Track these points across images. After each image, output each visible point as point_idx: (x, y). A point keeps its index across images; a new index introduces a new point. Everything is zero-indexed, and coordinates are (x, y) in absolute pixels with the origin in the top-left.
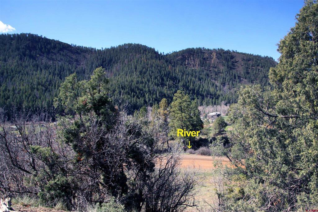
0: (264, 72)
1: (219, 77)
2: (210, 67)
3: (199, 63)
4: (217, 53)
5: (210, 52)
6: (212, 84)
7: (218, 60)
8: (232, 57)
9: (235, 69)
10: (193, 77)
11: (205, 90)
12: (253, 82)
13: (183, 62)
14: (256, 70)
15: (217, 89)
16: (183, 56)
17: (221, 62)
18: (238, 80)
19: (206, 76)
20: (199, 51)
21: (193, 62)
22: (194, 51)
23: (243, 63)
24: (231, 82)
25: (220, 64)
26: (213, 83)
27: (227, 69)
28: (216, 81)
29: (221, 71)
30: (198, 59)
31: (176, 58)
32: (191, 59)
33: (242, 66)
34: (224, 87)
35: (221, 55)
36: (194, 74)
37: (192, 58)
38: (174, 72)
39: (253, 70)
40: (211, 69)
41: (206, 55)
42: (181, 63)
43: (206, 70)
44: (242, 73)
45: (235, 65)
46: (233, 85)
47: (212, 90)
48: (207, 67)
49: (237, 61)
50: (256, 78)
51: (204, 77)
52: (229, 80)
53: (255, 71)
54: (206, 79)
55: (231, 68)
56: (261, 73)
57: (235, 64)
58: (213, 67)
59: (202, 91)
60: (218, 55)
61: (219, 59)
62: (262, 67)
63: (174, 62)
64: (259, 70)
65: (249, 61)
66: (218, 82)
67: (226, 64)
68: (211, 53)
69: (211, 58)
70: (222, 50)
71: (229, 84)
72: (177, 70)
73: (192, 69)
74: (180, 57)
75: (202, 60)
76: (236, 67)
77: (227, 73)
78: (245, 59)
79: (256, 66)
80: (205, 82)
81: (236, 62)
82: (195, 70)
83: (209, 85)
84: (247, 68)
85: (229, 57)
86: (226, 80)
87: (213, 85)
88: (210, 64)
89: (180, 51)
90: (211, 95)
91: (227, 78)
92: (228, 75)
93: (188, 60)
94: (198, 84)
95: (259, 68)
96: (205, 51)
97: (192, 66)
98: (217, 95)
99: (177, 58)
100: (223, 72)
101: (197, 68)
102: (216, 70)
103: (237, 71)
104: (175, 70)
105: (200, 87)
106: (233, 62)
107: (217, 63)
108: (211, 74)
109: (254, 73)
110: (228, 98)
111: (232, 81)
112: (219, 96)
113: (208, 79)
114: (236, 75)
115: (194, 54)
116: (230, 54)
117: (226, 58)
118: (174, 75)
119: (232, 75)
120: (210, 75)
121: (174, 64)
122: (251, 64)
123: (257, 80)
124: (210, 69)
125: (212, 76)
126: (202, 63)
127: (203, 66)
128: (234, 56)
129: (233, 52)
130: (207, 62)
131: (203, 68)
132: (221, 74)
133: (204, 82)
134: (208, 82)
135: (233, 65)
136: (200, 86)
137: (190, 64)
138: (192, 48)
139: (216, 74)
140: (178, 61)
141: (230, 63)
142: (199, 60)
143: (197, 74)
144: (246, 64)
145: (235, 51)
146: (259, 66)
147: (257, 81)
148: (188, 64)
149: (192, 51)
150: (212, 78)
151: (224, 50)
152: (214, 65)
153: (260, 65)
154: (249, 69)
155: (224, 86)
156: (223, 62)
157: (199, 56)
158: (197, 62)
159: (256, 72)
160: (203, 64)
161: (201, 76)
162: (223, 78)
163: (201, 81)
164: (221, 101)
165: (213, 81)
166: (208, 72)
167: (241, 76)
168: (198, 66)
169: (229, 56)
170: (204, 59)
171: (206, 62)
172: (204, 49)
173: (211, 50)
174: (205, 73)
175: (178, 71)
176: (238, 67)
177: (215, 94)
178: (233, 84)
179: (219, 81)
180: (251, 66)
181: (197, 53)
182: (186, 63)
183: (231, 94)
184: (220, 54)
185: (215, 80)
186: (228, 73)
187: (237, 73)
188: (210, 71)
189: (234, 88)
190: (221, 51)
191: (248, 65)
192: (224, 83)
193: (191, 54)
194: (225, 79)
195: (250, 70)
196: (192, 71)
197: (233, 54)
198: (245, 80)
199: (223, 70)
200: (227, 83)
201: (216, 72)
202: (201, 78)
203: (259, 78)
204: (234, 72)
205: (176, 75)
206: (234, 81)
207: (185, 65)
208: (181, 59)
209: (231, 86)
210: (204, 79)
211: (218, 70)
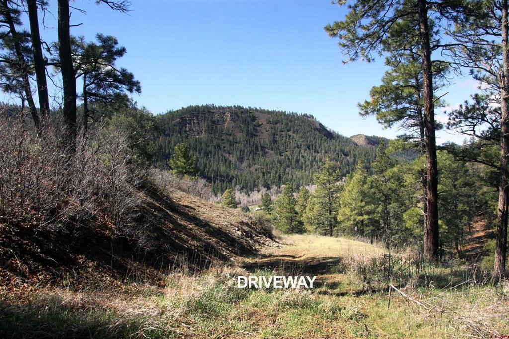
0: (297, 140)
1: (235, 149)
2: (222, 134)
3: (207, 128)
4: (232, 113)
5: (222, 110)
6: (223, 160)
7: (233, 124)
8: (254, 119)
9: (257, 136)
10: (196, 151)
11: (213, 170)
12: (282, 154)
13: (182, 127)
14: (286, 137)
15: (230, 167)
16: (182, 118)
17: (238, 126)
18: (261, 153)
19: (217, 147)
20: (206, 110)
21: (197, 128)
22: (199, 111)
23: (268, 127)
24: (250, 157)
25: (236, 129)
26: (226, 158)
27: (246, 136)
28: (231, 155)
29: (238, 140)
30: (204, 122)
31: (171, 122)
32: (194, 123)
33: (267, 131)
34: (242, 164)
35: (238, 117)
36: (199, 146)
37: (196, 121)
38: (168, 146)
39: (283, 137)
40: (224, 137)
41: (217, 117)
42: (180, 129)
43: (216, 138)
44: (267, 141)
45: (257, 130)
46: (254, 161)
47: (223, 169)
48: (217, 134)
49: (260, 123)
50: (286, 149)
51: (213, 150)
52: (248, 153)
53: (284, 138)
54: (215, 153)
55: (252, 135)
56: (293, 141)
57: (258, 128)
58: (227, 134)
59: (208, 172)
60: (234, 116)
61: (234, 122)
62: (294, 133)
63: (170, 129)
64: (290, 136)
65: (276, 124)
66: (233, 157)
67: (245, 130)
68: (224, 114)
69: (224, 121)
70: (240, 108)
71: (248, 159)
72: (173, 142)
73: (196, 139)
74: (178, 120)
75: (210, 123)
76: (260, 133)
77: (245, 142)
78: (271, 121)
79: (286, 131)
80: (214, 158)
81: (259, 126)
82: (200, 140)
83: (220, 162)
84: (274, 134)
85: (248, 119)
86: (245, 153)
87: (226, 160)
88: (222, 129)
89: (177, 111)
90: (221, 176)
91: (246, 151)
92: (247, 145)
93: (190, 124)
94: (204, 162)
95: (291, 133)
96: (214, 111)
97: (196, 133)
98: (230, 177)
99: (174, 122)
100: (240, 141)
101: (204, 136)
102: (231, 138)
103: (261, 138)
104: (169, 142)
105: (205, 166)
106: (255, 126)
107: (232, 128)
108: (224, 145)
109: (283, 141)
110: (245, 180)
111: (254, 154)
112: (233, 177)
113: (218, 153)
114: (259, 145)
115: (199, 116)
116: (251, 114)
117: (245, 120)
118: (167, 151)
119: (253, 146)
120: (222, 147)
121: (170, 131)
122: (280, 128)
123: (287, 151)
124: (222, 138)
125: (224, 147)
126: (210, 128)
127: (211, 134)
128: (257, 116)
129: (257, 110)
130: (218, 126)
131: (212, 135)
132: (237, 145)
133: (212, 157)
134: (219, 158)
135: (255, 129)
136: (206, 164)
137: (193, 130)
138: (196, 106)
139: (230, 145)
140: (175, 127)
141: (251, 128)
142: (206, 124)
143: (203, 146)
144: (272, 128)
145: (258, 108)
146: (290, 131)
147: (287, 153)
148: (190, 130)
149: (196, 111)
150: (225, 150)
151: (242, 108)
152: (229, 132)
153: (292, 129)
154: (277, 135)
155: (242, 162)
156: (240, 126)
157: (205, 117)
158: (204, 126)
159: (286, 140)
160: (212, 130)
161: (209, 149)
162: (241, 151)
163: (209, 156)
164: (235, 186)
165: (227, 155)
166: (220, 141)
167: (266, 146)
168: (205, 132)
169: (250, 117)
170: (214, 122)
171: (216, 127)
172: (214, 107)
173: (223, 108)
174: (215, 143)
175: (173, 144)
176: (262, 133)
177: (228, 176)
178: (253, 159)
179: (234, 155)
180: (279, 130)
181: (203, 114)
182: (188, 129)
183: (250, 173)
184: (236, 114)
185: (229, 153)
186: (247, 142)
187: (260, 142)
188: (223, 140)
189: (255, 164)
190: (237, 110)
191: (275, 130)
192: (242, 158)
193: (194, 116)
194: (244, 151)
195: (278, 137)
196: (196, 141)
197: (256, 114)
198: (272, 152)
199: (240, 138)
200: (246, 158)
201: (231, 141)
202: (209, 151)
203: (290, 148)
204: (256, 140)
205: (171, 150)
206: (256, 153)
207: (186, 132)
208: (180, 123)
209: (251, 161)
210: (213, 153)
211: (233, 139)
